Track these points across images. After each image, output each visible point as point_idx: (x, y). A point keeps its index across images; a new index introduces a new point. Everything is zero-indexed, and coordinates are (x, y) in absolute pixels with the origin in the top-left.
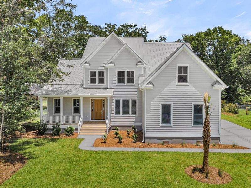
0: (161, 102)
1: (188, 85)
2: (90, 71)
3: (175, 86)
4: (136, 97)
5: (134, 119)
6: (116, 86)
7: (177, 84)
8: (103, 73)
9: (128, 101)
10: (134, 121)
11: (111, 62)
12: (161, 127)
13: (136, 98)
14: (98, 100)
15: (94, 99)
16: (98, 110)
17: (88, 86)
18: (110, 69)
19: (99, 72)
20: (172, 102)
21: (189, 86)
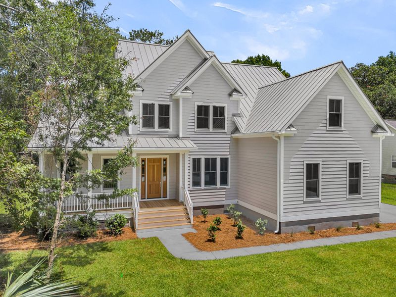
0: (305, 159)
1: (342, 131)
2: (142, 102)
3: (325, 132)
4: (228, 153)
5: (224, 193)
6: (193, 133)
7: (327, 129)
8: (168, 107)
9: (214, 160)
10: (224, 196)
11: (186, 89)
12: (305, 203)
13: (227, 155)
14: (154, 160)
15: (146, 157)
16: (153, 180)
17: (139, 132)
18: (183, 101)
19: (161, 106)
20: (321, 159)
21: (344, 132)
